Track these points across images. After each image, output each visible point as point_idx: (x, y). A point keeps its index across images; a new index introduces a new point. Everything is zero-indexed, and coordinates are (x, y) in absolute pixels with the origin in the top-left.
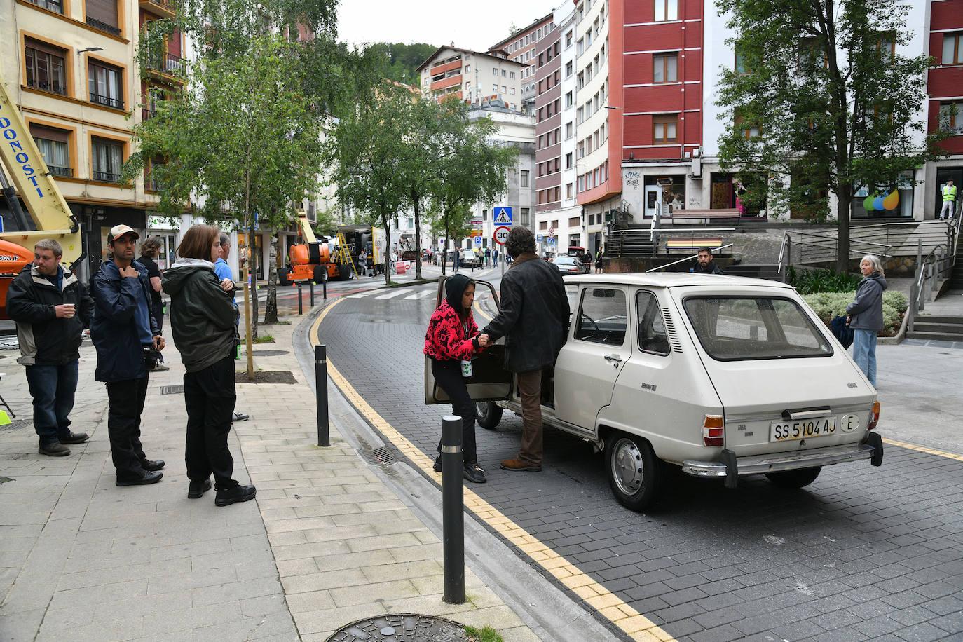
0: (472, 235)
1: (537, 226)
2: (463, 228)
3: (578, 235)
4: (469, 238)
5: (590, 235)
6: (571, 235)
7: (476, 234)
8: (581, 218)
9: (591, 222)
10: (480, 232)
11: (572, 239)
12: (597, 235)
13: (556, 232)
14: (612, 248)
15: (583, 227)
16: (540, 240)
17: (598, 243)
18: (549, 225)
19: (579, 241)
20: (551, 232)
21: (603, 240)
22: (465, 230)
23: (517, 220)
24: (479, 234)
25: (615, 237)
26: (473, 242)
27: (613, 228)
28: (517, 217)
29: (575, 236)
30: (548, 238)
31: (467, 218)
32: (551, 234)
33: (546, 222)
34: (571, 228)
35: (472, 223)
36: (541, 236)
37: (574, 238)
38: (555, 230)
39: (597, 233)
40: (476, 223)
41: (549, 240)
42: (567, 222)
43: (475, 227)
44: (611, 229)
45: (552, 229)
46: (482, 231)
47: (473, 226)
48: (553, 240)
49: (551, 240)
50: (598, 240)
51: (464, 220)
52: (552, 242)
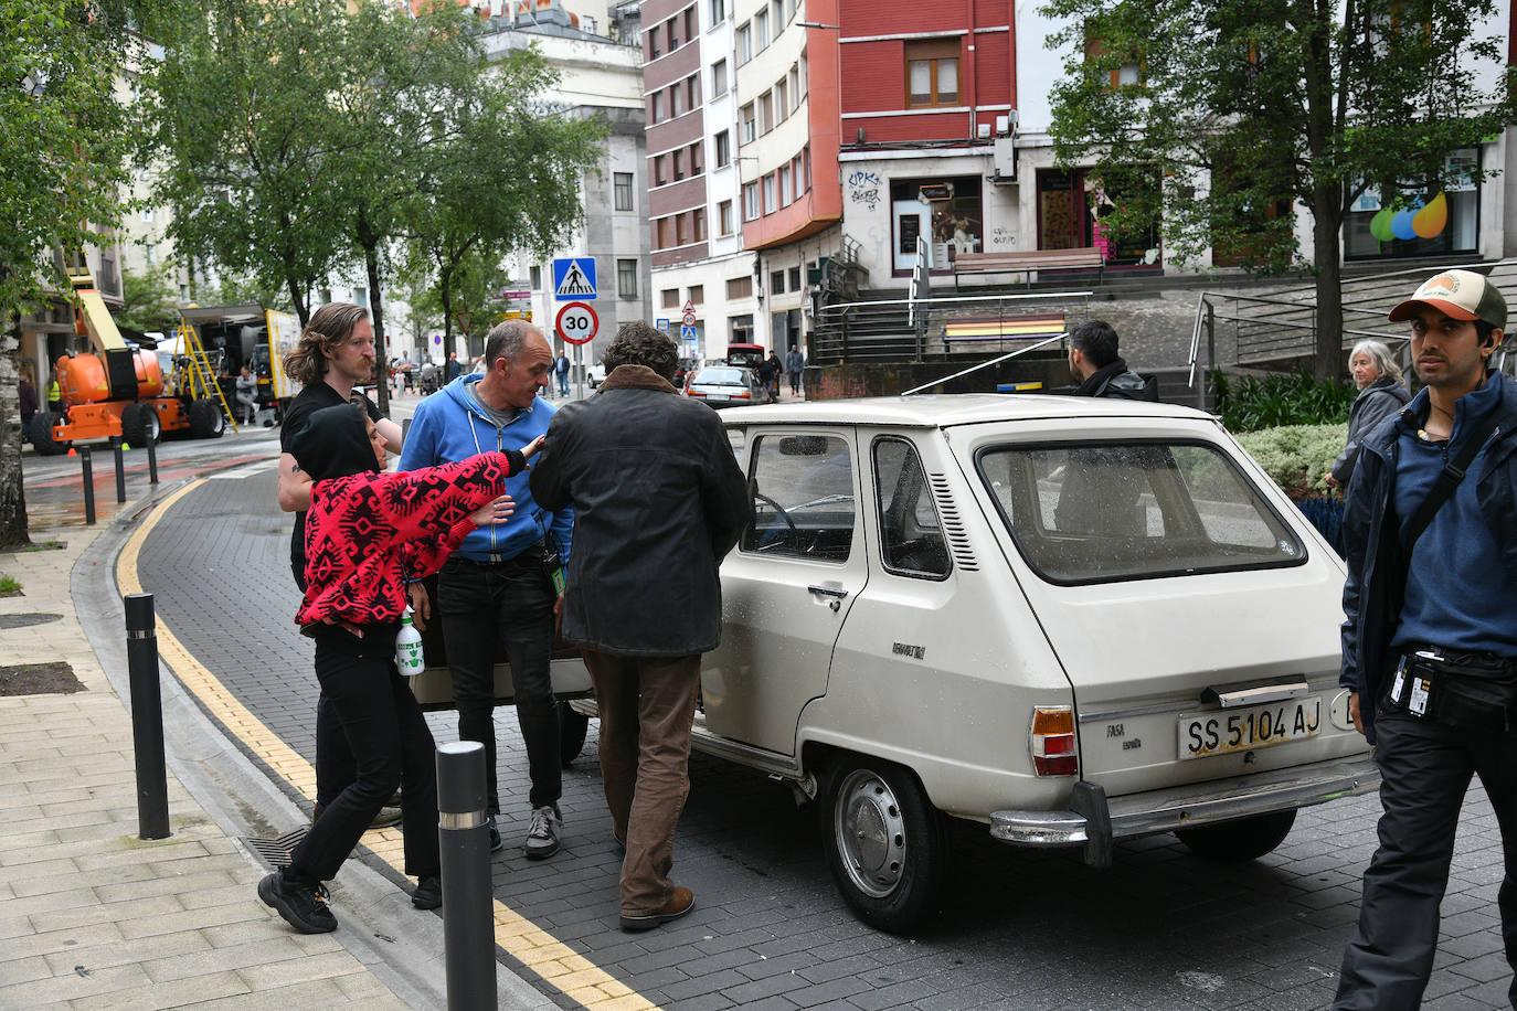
1: (657, 298)
2: (485, 308)
3: (748, 318)
5: (776, 316)
6: (733, 319)
8: (755, 279)
9: (777, 288)
11: (736, 326)
12: (792, 316)
13: (700, 312)
14: (824, 345)
15: (761, 299)
17: (793, 334)
18: (684, 297)
19: (751, 331)
20: (689, 311)
21: (805, 327)
22: (491, 314)
23: (610, 288)
25: (829, 320)
27: (825, 299)
28: (610, 281)
29: (743, 320)
30: (682, 326)
31: (493, 286)
32: (689, 316)
33: (676, 291)
34: (731, 301)
35: (506, 295)
36: (666, 322)
37: (739, 325)
38: (695, 307)
39: (790, 311)
40: (515, 295)
41: (685, 330)
42: (722, 289)
43: (513, 304)
44: (820, 302)
45: (689, 306)
46: (530, 313)
47: (510, 303)
48: (693, 330)
49: (689, 329)
50: (795, 327)
51: (486, 288)
52: (692, 334)
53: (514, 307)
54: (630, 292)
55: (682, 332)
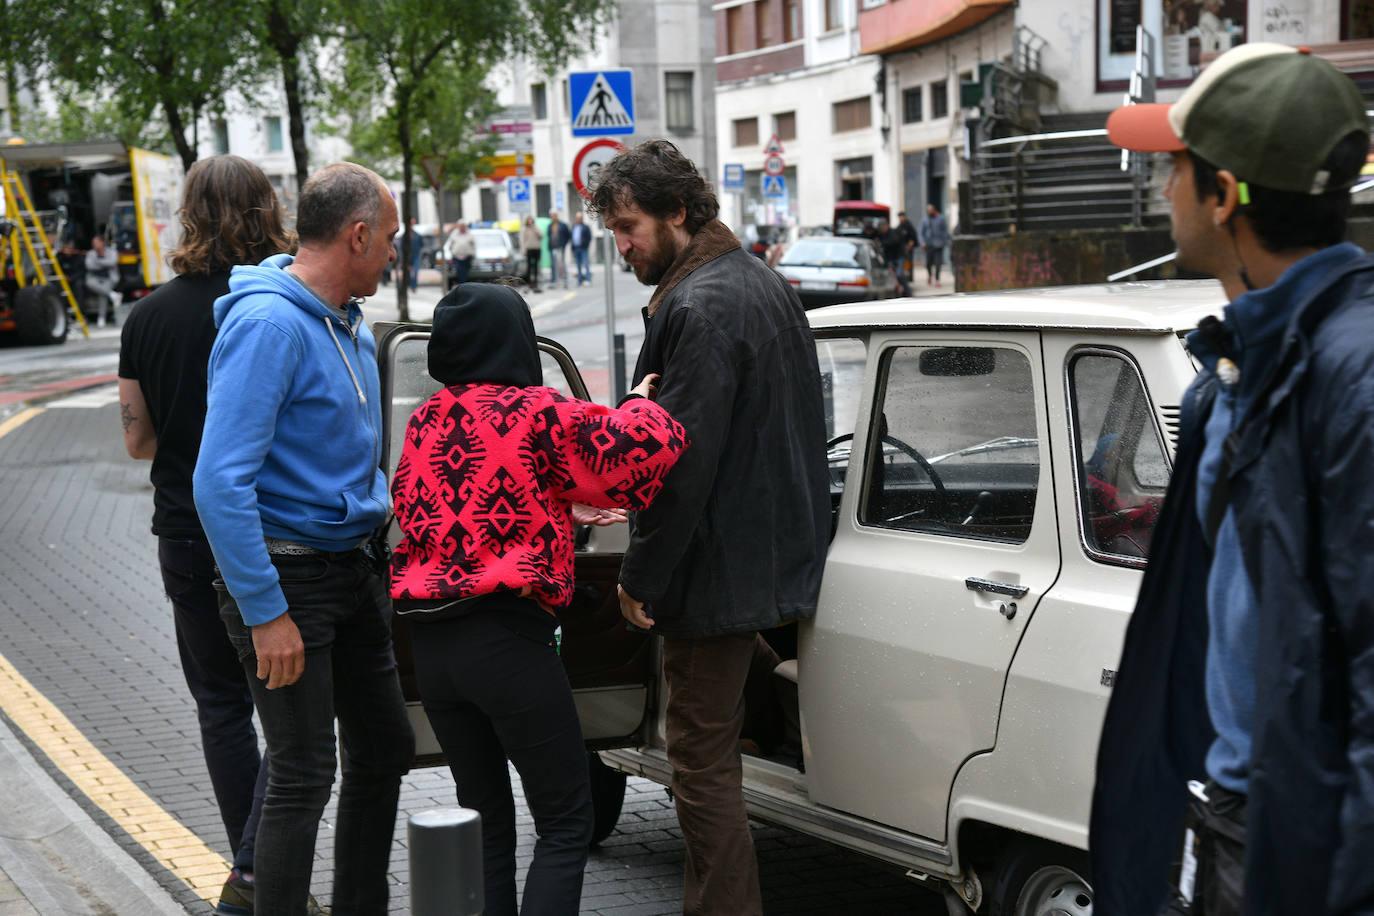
0: (498, 173)
1: (724, 133)
2: (464, 148)
3: (866, 162)
4: (488, 184)
5: (909, 159)
6: (842, 163)
7: (509, 169)
8: (876, 100)
9: (912, 114)
10: (524, 160)
11: (846, 174)
12: (935, 157)
13: (790, 153)
14: (986, 203)
15: (885, 131)
16: (734, 184)
17: (936, 185)
18: (766, 130)
19: (869, 182)
20: (773, 152)
21: (954, 174)
22: (473, 157)
23: (652, 116)
24: (521, 170)
25: (995, 163)
26: (503, 200)
27: (989, 129)
28: (653, 106)
29: (856, 165)
30: (764, 176)
31: (476, 114)
32: (774, 160)
33: (753, 121)
34: (840, 136)
35: (494, 129)
36: (737, 170)
37: (852, 172)
38: (785, 145)
39: (932, 151)
40: (509, 129)
41: (768, 181)
42: (826, 116)
43: (506, 142)
44: (979, 135)
45: (774, 144)
46: (531, 157)
47: (500, 140)
48: (780, 181)
49: (774, 180)
50: (937, 174)
51: (464, 119)
52: (778, 188)
53: (508, 147)
54: (683, 123)
55: (762, 183)
